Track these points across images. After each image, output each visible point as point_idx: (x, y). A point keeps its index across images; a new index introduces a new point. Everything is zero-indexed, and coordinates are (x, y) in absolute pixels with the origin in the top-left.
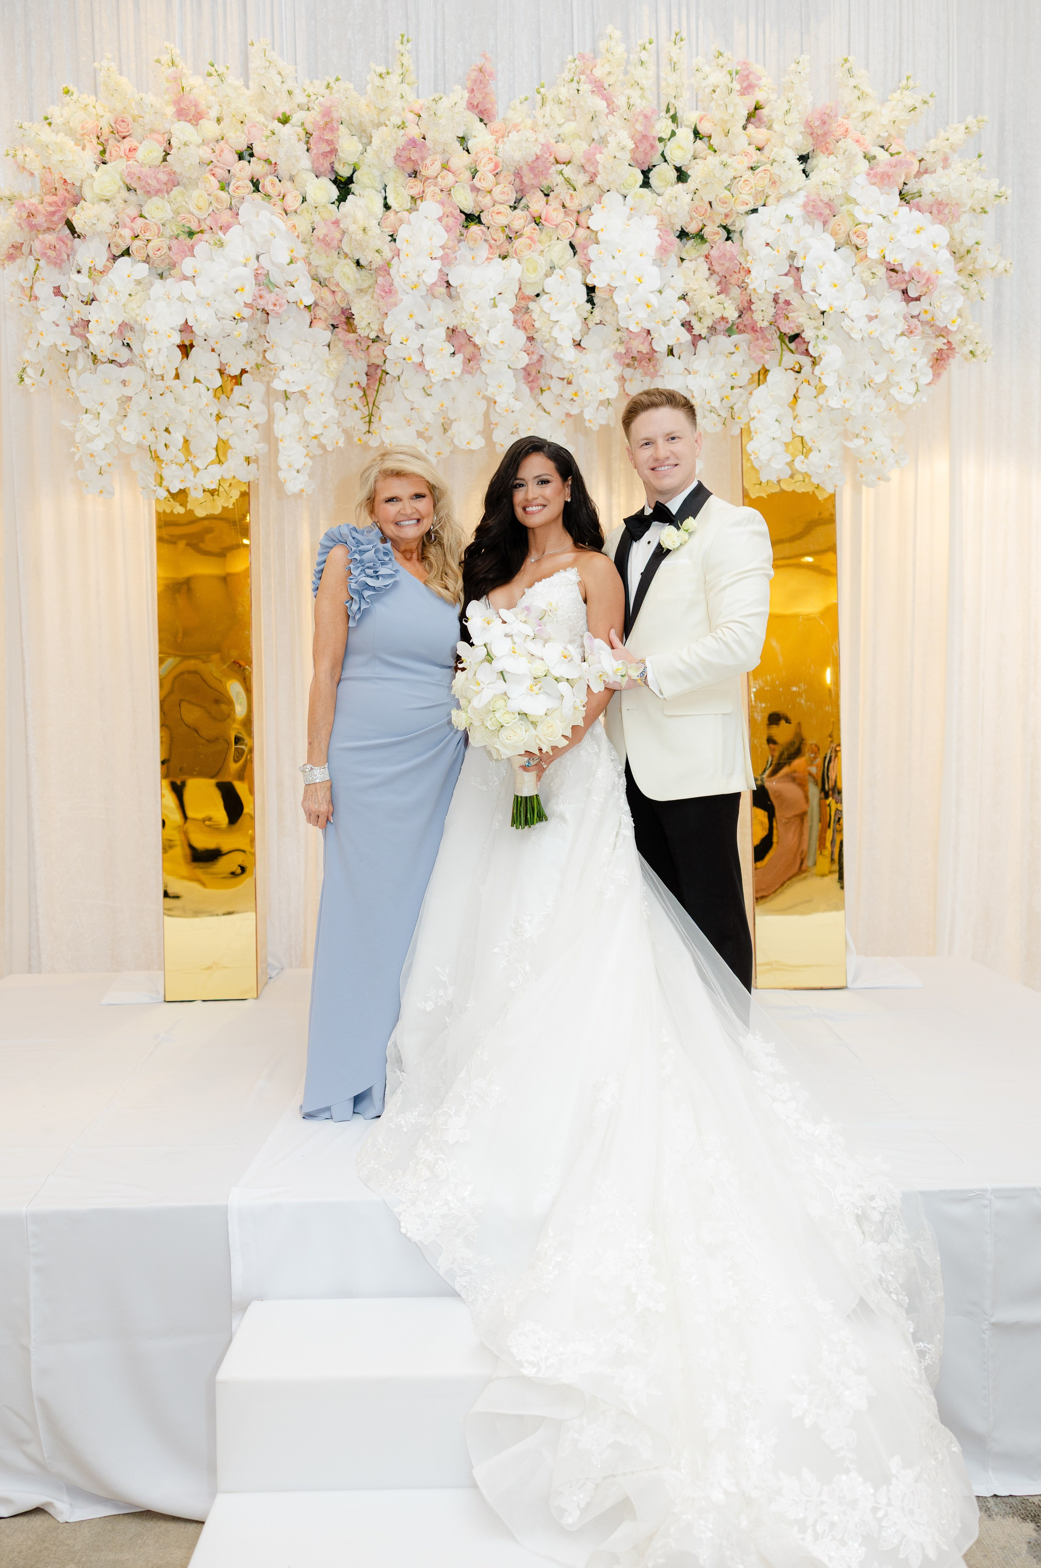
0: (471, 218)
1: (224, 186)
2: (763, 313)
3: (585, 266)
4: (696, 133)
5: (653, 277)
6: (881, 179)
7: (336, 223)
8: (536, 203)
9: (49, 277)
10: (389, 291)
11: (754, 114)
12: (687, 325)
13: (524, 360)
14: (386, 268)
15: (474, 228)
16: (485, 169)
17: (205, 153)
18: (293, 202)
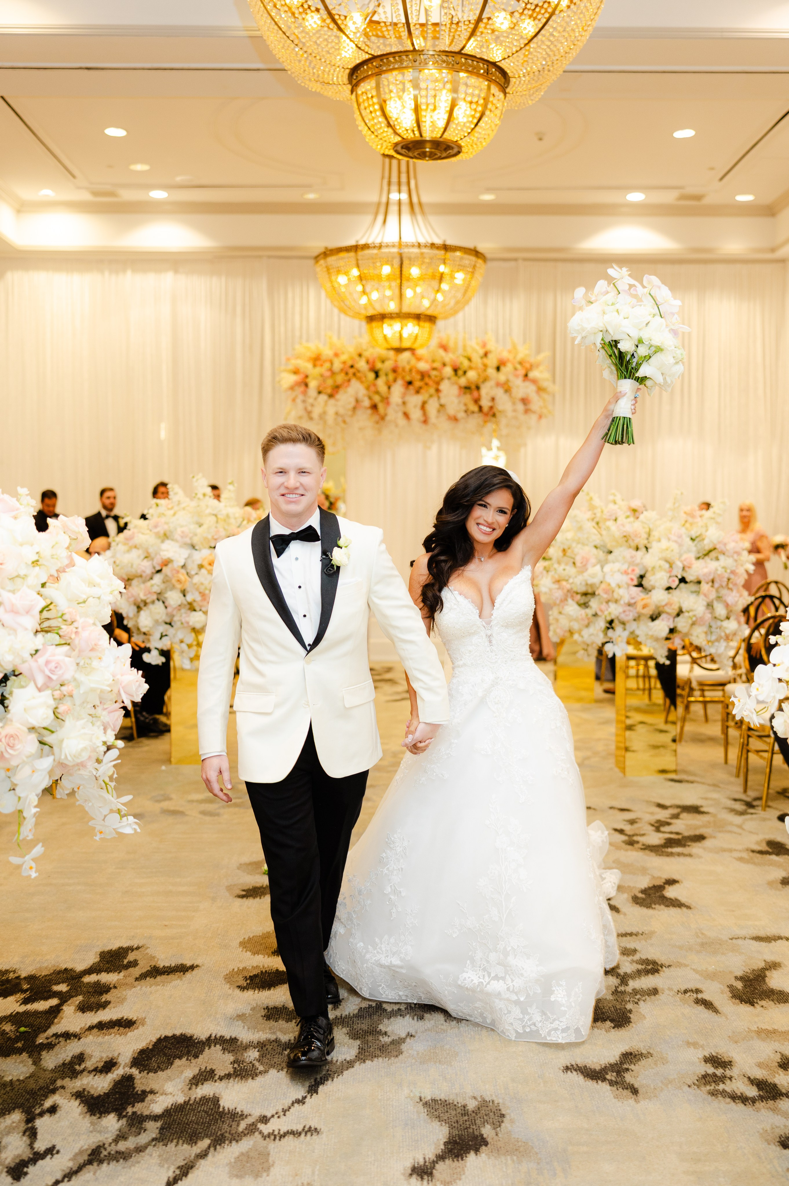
0: (410, 383)
1: (347, 374)
2: (485, 409)
3: (439, 398)
4: (470, 359)
5: (456, 401)
6: (517, 376)
7: (375, 385)
8: (427, 380)
9: (301, 398)
10: (388, 403)
11: (486, 354)
12: (466, 411)
13: (422, 419)
14: (387, 398)
15: (411, 387)
16: (414, 370)
17: (341, 366)
18: (364, 379)
